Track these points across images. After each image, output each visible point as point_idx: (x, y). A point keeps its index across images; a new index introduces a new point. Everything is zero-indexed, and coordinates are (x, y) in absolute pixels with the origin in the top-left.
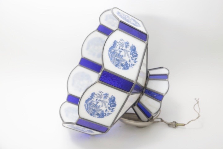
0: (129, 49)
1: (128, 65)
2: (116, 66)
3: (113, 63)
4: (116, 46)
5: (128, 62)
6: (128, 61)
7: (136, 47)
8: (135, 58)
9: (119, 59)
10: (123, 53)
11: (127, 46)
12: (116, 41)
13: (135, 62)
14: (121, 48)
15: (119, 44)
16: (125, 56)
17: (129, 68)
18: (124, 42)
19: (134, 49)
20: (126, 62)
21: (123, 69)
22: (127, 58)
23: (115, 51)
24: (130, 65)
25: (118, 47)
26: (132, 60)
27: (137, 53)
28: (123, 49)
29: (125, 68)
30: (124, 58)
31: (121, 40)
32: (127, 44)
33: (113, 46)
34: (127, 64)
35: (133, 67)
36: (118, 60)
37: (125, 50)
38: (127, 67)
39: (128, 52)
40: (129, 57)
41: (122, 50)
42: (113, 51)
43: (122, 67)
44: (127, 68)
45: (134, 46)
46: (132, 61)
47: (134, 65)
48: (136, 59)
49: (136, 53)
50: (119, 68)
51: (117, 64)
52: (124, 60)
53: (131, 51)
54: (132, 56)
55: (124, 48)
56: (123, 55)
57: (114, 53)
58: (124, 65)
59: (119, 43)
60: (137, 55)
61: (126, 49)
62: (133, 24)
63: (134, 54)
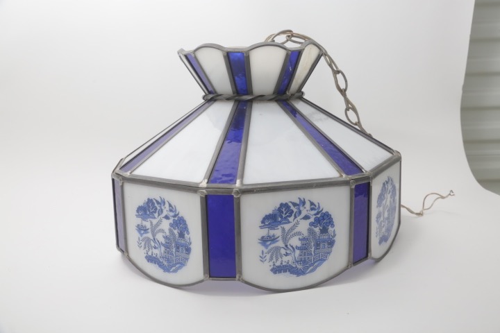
0: (277, 232)
1: (319, 216)
2: (331, 243)
3: (329, 253)
4: (284, 264)
5: (312, 220)
6: (308, 221)
7: (264, 216)
8: (292, 208)
9: (312, 244)
10: (295, 242)
11: (273, 239)
12: (272, 270)
13: (304, 203)
14: (283, 251)
15: (277, 260)
16: (299, 233)
17: (324, 211)
18: (265, 251)
19: (271, 220)
20: (312, 224)
21: (333, 225)
22: (303, 227)
23: (297, 262)
24: (314, 212)
25: (285, 259)
26: (300, 212)
27: (278, 206)
28: (283, 246)
29: (330, 222)
30: (306, 233)
31: (262, 259)
32: (264, 241)
33: (289, 271)
34: (318, 221)
35: (317, 205)
36: (317, 245)
37: (285, 239)
38: (324, 219)
39: (287, 231)
40: (298, 223)
41: (286, 246)
42: (300, 267)
43: (330, 229)
44: (325, 217)
45: (263, 222)
46: (304, 213)
47: (312, 204)
48: (294, 204)
49: (279, 209)
50: (335, 235)
51: (326, 244)
52: (310, 231)
53: (280, 223)
54: (290, 216)
55: (280, 244)
56: (300, 239)
57: (304, 262)
58: (324, 227)
59: (274, 260)
60: (282, 205)
61: (280, 238)
62: (178, 228)
63: (284, 212)
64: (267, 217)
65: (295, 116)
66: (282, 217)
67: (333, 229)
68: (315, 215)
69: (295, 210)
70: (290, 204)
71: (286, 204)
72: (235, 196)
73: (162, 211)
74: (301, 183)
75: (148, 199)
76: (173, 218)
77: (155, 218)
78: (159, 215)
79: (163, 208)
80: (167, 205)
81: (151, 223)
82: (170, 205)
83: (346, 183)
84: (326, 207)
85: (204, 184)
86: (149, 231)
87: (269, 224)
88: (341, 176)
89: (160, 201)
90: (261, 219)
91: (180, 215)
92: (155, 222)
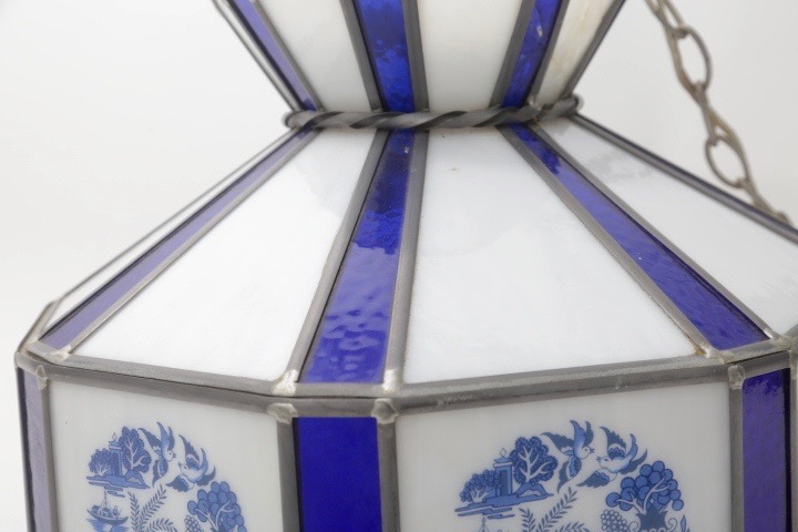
1: (635, 474)
5: (614, 486)
6: (604, 491)
7: (467, 477)
8: (553, 451)
13: (586, 435)
17: (650, 461)
19: (492, 489)
20: (613, 500)
21: (679, 503)
24: (619, 463)
26: (577, 465)
27: (511, 447)
29: (669, 493)
30: (596, 527)
34: (632, 490)
38: (650, 485)
39: (538, 521)
40: (571, 497)
43: (671, 515)
44: (655, 478)
45: (466, 496)
46: (589, 466)
47: (612, 438)
48: (560, 441)
49: (515, 457)
52: (611, 521)
53: (518, 497)
54: (547, 477)
58: (651, 509)
60: (522, 444)
62: (213, 516)
63: (530, 466)
64: (478, 482)
65: (554, 171)
66: (521, 479)
67: (678, 515)
68: (623, 471)
69: (561, 457)
70: (546, 441)
71: (535, 440)
72: (381, 421)
73: (165, 466)
74: (577, 376)
75: (125, 430)
76: (197, 488)
77: (144, 486)
78: (156, 477)
79: (168, 455)
80: (179, 448)
81: (134, 500)
82: (189, 449)
83: (716, 374)
84: (656, 447)
85: (288, 385)
86: (128, 524)
87: (485, 501)
88: (700, 352)
89: (158, 434)
90: (461, 488)
91: (218, 479)
92: (144, 497)
